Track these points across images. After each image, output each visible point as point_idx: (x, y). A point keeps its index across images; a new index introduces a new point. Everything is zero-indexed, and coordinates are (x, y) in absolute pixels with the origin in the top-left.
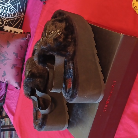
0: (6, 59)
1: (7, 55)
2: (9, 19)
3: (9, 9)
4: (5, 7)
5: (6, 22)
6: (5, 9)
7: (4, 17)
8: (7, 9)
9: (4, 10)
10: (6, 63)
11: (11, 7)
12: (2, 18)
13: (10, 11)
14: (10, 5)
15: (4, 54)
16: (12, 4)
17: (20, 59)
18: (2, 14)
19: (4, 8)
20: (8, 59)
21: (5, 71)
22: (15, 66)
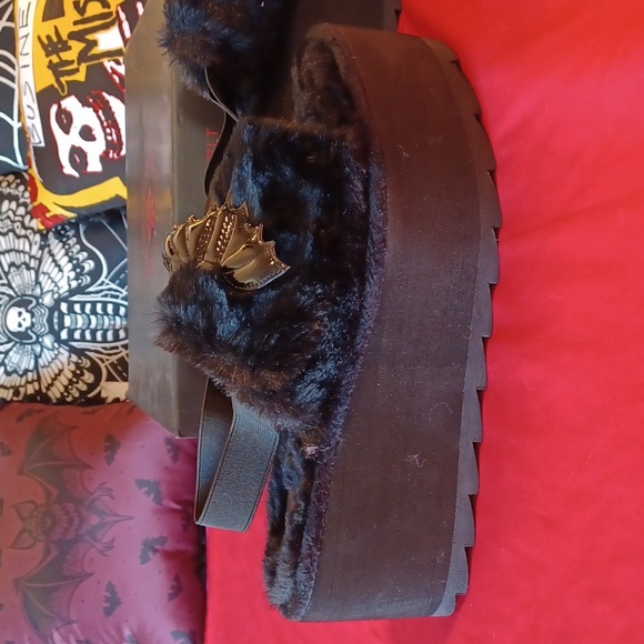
0: (110, 519)
1: (112, 498)
2: (121, 349)
3: (110, 308)
4: (94, 304)
5: (112, 364)
6: (94, 311)
7: (98, 347)
8: (104, 309)
9: (93, 318)
10: (114, 540)
11: (117, 297)
12: (91, 354)
13: (116, 312)
14: (110, 289)
15: (94, 499)
16: (117, 281)
17: (178, 507)
18: (88, 337)
19: (88, 307)
20: (118, 518)
21: (114, 583)
22: (158, 547)
